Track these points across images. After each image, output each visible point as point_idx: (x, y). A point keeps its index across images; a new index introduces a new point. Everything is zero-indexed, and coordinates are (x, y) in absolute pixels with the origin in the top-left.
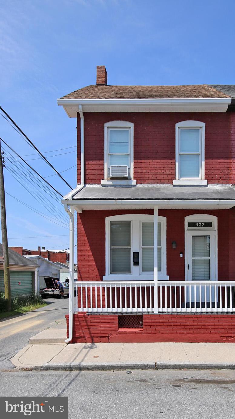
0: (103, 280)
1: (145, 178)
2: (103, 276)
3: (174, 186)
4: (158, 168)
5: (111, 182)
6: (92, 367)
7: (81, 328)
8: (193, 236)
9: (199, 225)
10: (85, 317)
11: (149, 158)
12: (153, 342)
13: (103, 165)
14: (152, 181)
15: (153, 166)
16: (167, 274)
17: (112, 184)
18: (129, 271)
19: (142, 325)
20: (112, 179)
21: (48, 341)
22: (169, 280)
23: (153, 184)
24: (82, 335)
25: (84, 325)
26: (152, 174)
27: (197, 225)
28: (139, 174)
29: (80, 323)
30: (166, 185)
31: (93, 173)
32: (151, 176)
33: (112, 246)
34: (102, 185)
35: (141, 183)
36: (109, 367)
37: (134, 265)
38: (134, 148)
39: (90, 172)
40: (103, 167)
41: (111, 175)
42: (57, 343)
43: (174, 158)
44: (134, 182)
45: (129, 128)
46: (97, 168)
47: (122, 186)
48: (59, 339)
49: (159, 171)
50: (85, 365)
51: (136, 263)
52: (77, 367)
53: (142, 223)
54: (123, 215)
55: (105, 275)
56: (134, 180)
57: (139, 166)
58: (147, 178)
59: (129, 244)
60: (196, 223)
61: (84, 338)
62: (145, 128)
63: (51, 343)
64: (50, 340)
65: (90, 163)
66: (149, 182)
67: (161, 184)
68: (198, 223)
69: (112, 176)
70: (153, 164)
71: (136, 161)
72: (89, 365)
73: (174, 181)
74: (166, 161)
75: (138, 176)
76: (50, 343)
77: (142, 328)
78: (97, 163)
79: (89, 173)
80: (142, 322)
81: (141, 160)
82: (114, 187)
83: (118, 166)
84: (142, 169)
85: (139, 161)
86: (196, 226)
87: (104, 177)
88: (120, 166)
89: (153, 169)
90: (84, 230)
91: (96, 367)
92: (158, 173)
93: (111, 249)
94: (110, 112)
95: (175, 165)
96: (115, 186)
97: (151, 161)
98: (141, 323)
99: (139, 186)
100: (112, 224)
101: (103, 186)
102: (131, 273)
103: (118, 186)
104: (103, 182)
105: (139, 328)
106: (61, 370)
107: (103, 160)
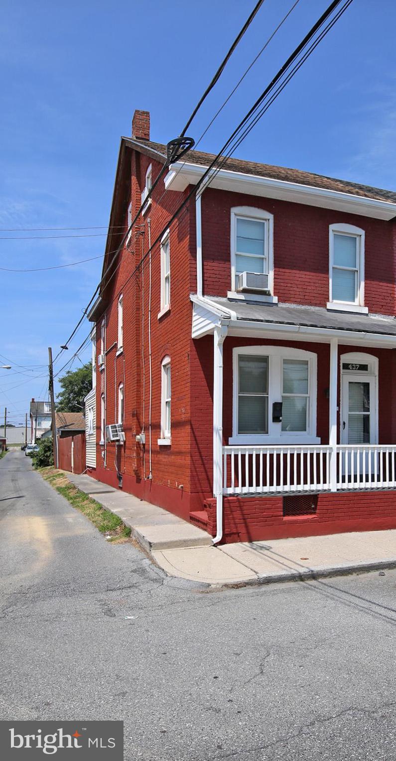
0: (229, 444)
1: (289, 295)
2: (229, 438)
3: (329, 310)
4: (306, 284)
5: (242, 296)
6: (329, 572)
7: (234, 518)
8: (350, 383)
9: (353, 367)
10: (239, 502)
11: (295, 266)
12: (332, 534)
13: (230, 268)
14: (299, 300)
15: (300, 279)
16: (318, 435)
17: (244, 299)
18: (264, 429)
19: (315, 509)
20: (245, 291)
21: (182, 544)
22: (321, 444)
23: (300, 304)
24: (234, 531)
25: (237, 514)
26: (298, 290)
27: (350, 367)
28: (283, 288)
29: (232, 512)
30: (317, 308)
31: (214, 280)
32: (298, 293)
33: (240, 392)
34: (229, 299)
35: (284, 301)
36: (350, 570)
37: (273, 421)
38: (274, 250)
39: (210, 277)
40: (230, 272)
41: (245, 286)
42: (196, 545)
43: (327, 272)
44: (275, 299)
45: (266, 220)
46: (221, 273)
47: (258, 303)
48: (199, 539)
49: (309, 288)
50: (319, 571)
51: (276, 419)
52: (309, 574)
53: (284, 360)
54: (259, 346)
55: (231, 437)
56: (275, 296)
57: (282, 277)
58: (292, 296)
59: (265, 389)
60: (350, 364)
61: (237, 535)
62: (290, 224)
63: (187, 546)
64: (185, 541)
65: (210, 264)
66: (295, 302)
67: (311, 305)
68: (352, 364)
69: (247, 287)
70: (301, 276)
71: (277, 269)
72: (324, 570)
73: (328, 304)
74: (317, 274)
75: (281, 291)
76: (185, 547)
77: (315, 513)
78: (221, 265)
79: (209, 279)
80: (316, 505)
81: (284, 268)
82: (247, 304)
83: (255, 273)
84: (287, 281)
85: (281, 270)
86: (349, 369)
87: (230, 287)
88: (259, 274)
89: (301, 283)
90: (200, 366)
91: (333, 572)
92: (308, 291)
93: (239, 396)
94: (241, 192)
95: (329, 281)
96: (247, 302)
97: (298, 272)
98: (313, 506)
99: (281, 305)
100: (242, 358)
101: (231, 300)
102: (268, 433)
103: (253, 303)
104: (231, 294)
105: (311, 513)
106: (288, 582)
107: (229, 261)
